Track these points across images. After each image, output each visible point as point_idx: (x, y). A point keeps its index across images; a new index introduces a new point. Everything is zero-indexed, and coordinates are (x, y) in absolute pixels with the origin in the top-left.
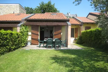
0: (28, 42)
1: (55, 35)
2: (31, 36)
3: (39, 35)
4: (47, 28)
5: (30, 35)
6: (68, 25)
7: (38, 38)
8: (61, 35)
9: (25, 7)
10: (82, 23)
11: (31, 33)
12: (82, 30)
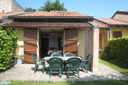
0: (17, 59)
1: (66, 46)
2: (23, 48)
3: (37, 46)
4: (53, 34)
5: (22, 46)
6: (93, 27)
7: (36, 52)
8: (77, 45)
9: (26, 8)
10: (109, 26)
11: (23, 42)
12: (109, 37)
